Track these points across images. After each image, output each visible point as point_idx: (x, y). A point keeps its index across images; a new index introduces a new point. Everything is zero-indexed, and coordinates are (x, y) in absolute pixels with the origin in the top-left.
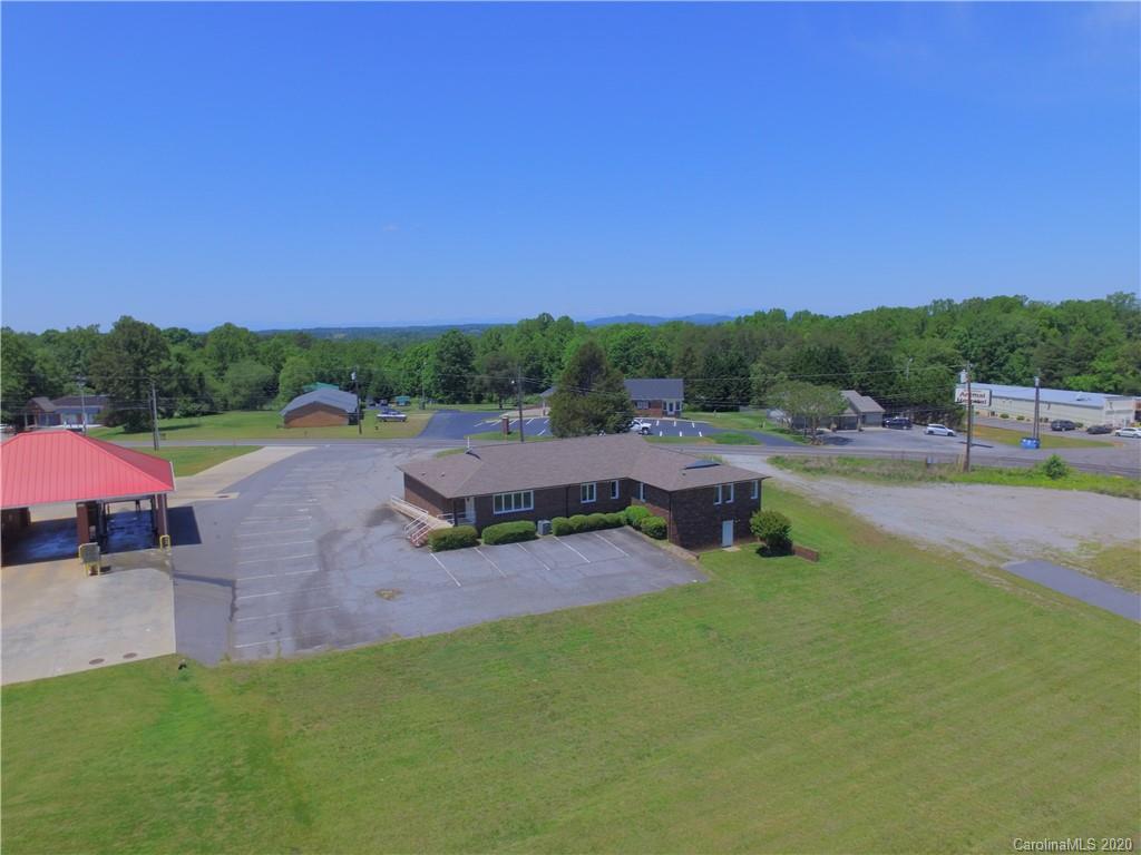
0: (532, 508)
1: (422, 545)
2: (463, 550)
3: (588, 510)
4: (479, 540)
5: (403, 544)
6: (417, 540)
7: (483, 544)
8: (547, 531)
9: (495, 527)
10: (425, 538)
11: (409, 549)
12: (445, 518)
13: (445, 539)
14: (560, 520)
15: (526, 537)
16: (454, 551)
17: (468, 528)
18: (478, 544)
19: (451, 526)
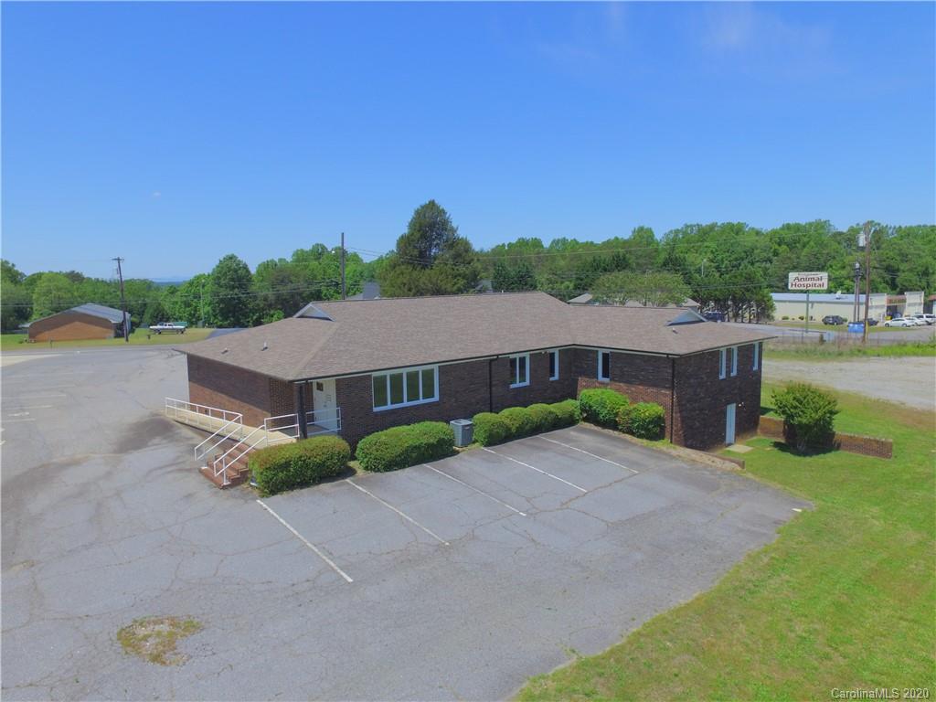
0: (436, 398)
1: (235, 483)
2: (325, 487)
3: (523, 399)
4: (352, 464)
5: (194, 483)
6: (224, 472)
7: (360, 472)
8: (468, 439)
9: (382, 436)
10: (242, 467)
11: (205, 492)
12: (276, 424)
13: (286, 465)
14: (484, 418)
15: (438, 451)
16: (305, 491)
17: (328, 441)
18: (351, 472)
19: (291, 439)
